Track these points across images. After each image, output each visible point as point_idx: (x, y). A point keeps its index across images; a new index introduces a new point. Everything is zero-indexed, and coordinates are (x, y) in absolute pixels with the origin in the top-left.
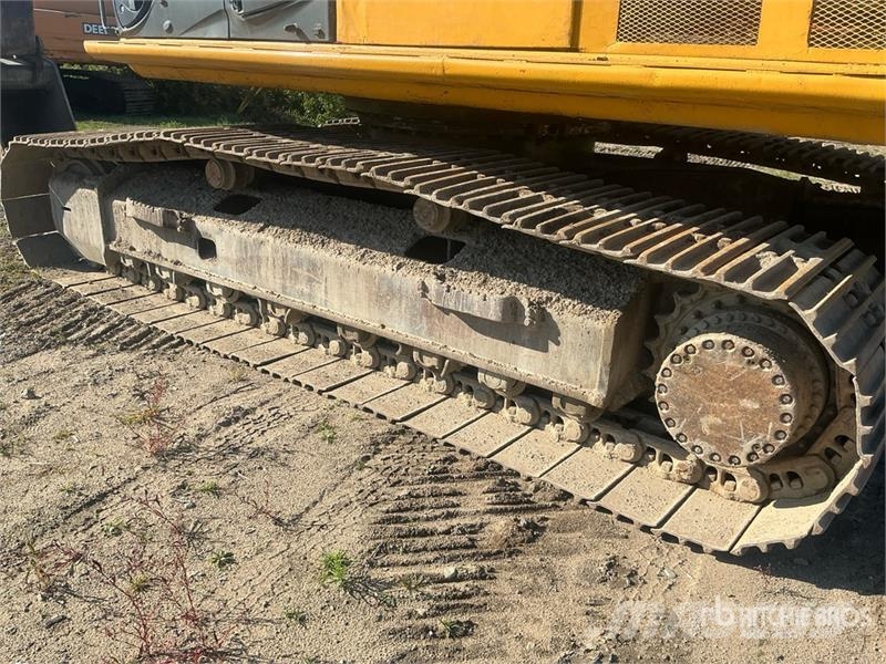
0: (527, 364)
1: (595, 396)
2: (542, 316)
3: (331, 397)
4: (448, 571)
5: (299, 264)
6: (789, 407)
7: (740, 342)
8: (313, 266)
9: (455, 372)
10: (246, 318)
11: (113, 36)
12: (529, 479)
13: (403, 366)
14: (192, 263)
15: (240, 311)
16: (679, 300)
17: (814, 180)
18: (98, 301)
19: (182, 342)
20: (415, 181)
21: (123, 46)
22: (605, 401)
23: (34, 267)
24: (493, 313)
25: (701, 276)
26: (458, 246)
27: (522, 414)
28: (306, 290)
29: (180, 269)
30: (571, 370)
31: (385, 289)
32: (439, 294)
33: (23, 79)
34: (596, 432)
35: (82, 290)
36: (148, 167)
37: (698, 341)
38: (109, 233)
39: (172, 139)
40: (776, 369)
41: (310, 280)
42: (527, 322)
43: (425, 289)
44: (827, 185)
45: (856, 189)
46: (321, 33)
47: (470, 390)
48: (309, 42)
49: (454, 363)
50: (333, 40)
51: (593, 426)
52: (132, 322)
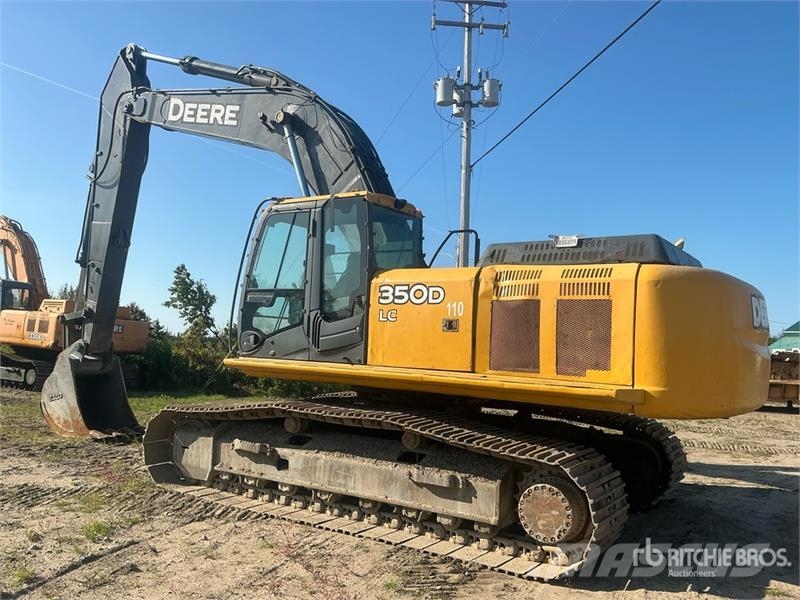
0: (461, 509)
1: (493, 520)
2: (467, 484)
3: (360, 536)
4: (438, 587)
5: (340, 468)
6: (570, 512)
7: (548, 486)
8: (348, 468)
9: (424, 520)
10: (300, 504)
11: (235, 355)
12: (467, 563)
13: (395, 522)
14: (271, 473)
15: (296, 500)
16: (526, 474)
17: (598, 428)
18: (207, 499)
19: (267, 516)
20: (410, 423)
21: (241, 361)
22: (498, 522)
23: (160, 482)
24: (445, 484)
25: (529, 458)
26: (422, 456)
27: (459, 539)
28: (343, 482)
29: (264, 477)
30: (482, 509)
31: (388, 478)
32: (418, 476)
33: (97, 368)
34: (496, 543)
35: (197, 494)
36: (238, 423)
37: (532, 487)
38: (216, 460)
39: (280, 407)
40: (562, 496)
41: (346, 477)
42: (461, 486)
43: (410, 475)
44: (606, 430)
45: (621, 433)
46: (360, 361)
47: (432, 530)
48: (352, 364)
49: (425, 512)
50: (365, 363)
51: (495, 540)
52: (234, 509)
